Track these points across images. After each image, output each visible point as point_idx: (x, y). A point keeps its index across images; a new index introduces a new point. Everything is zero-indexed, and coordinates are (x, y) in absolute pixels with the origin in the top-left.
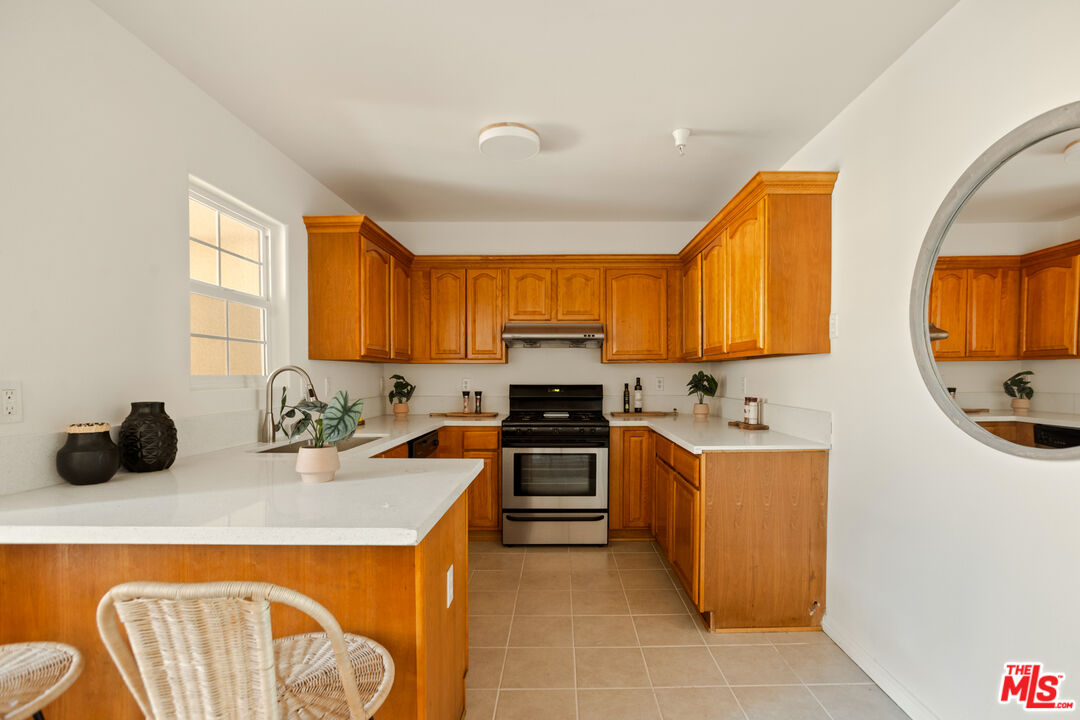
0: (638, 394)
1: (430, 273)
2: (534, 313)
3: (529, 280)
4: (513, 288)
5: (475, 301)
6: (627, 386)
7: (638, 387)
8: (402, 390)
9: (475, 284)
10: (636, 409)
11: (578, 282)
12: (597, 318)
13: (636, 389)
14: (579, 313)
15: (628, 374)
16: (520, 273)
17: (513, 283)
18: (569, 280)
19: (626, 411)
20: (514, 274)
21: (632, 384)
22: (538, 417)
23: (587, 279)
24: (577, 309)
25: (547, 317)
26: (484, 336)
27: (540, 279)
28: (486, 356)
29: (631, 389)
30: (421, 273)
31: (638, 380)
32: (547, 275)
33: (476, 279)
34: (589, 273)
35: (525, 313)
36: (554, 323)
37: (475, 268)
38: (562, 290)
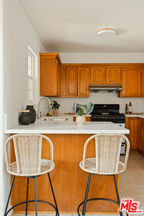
0: (130, 107)
1: (66, 69)
2: (99, 82)
3: (97, 71)
4: (92, 74)
5: (80, 78)
6: (127, 105)
7: (130, 105)
8: (56, 106)
9: (80, 73)
10: (130, 112)
11: (112, 72)
12: (118, 83)
13: (130, 106)
14: (113, 82)
15: (127, 101)
16: (94, 69)
17: (92, 72)
18: (110, 71)
19: (126, 113)
20: (92, 69)
21: (128, 104)
23: (115, 71)
24: (112, 80)
25: (103, 83)
26: (83, 89)
27: (100, 71)
28: (84, 95)
29: (128, 105)
30: (63, 69)
31: (130, 103)
32: (103, 70)
33: (80, 71)
34: (116, 69)
35: (96, 81)
36: (105, 85)
37: (80, 67)
38: (107, 74)
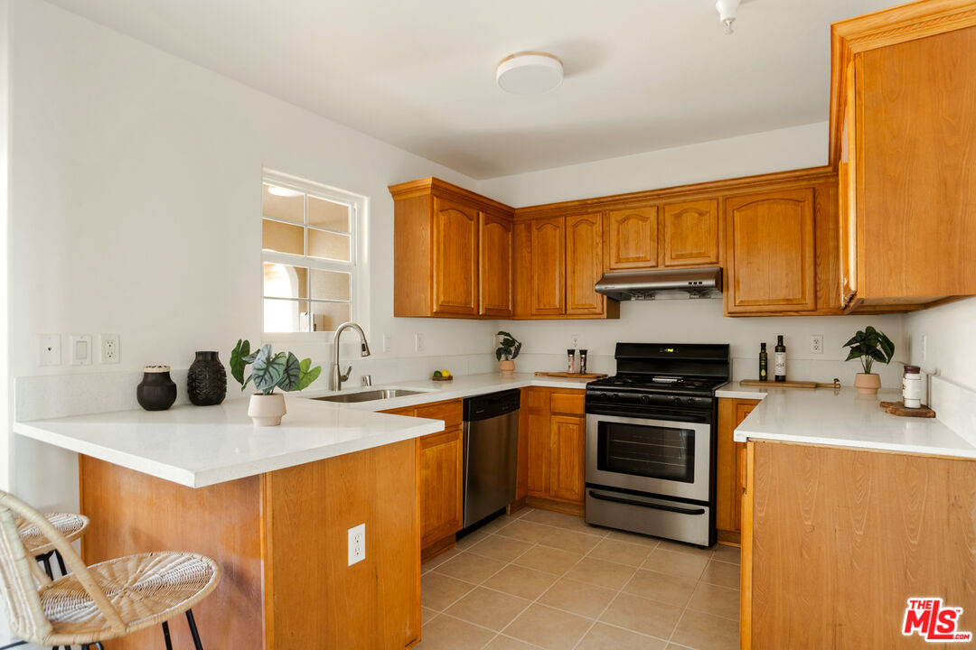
0: (779, 358)
1: (531, 224)
2: (638, 259)
3: (631, 221)
4: (613, 233)
5: (574, 251)
6: (763, 346)
7: (781, 347)
8: (509, 348)
9: (574, 232)
10: (777, 377)
11: (690, 218)
12: (714, 260)
13: (777, 351)
14: (691, 256)
15: (767, 331)
16: (621, 215)
17: (614, 226)
18: (678, 216)
19: (763, 379)
20: (615, 217)
21: (772, 343)
22: (646, 380)
23: (701, 214)
24: (688, 252)
25: (653, 263)
26: (587, 291)
27: (644, 219)
28: (586, 311)
29: (770, 350)
30: (523, 226)
31: (780, 338)
32: (652, 213)
33: (575, 226)
34: (703, 206)
35: (628, 260)
36: (661, 269)
37: (574, 215)
38: (669, 230)
